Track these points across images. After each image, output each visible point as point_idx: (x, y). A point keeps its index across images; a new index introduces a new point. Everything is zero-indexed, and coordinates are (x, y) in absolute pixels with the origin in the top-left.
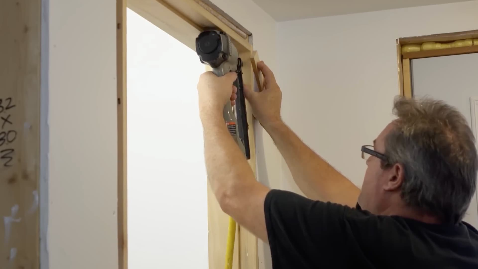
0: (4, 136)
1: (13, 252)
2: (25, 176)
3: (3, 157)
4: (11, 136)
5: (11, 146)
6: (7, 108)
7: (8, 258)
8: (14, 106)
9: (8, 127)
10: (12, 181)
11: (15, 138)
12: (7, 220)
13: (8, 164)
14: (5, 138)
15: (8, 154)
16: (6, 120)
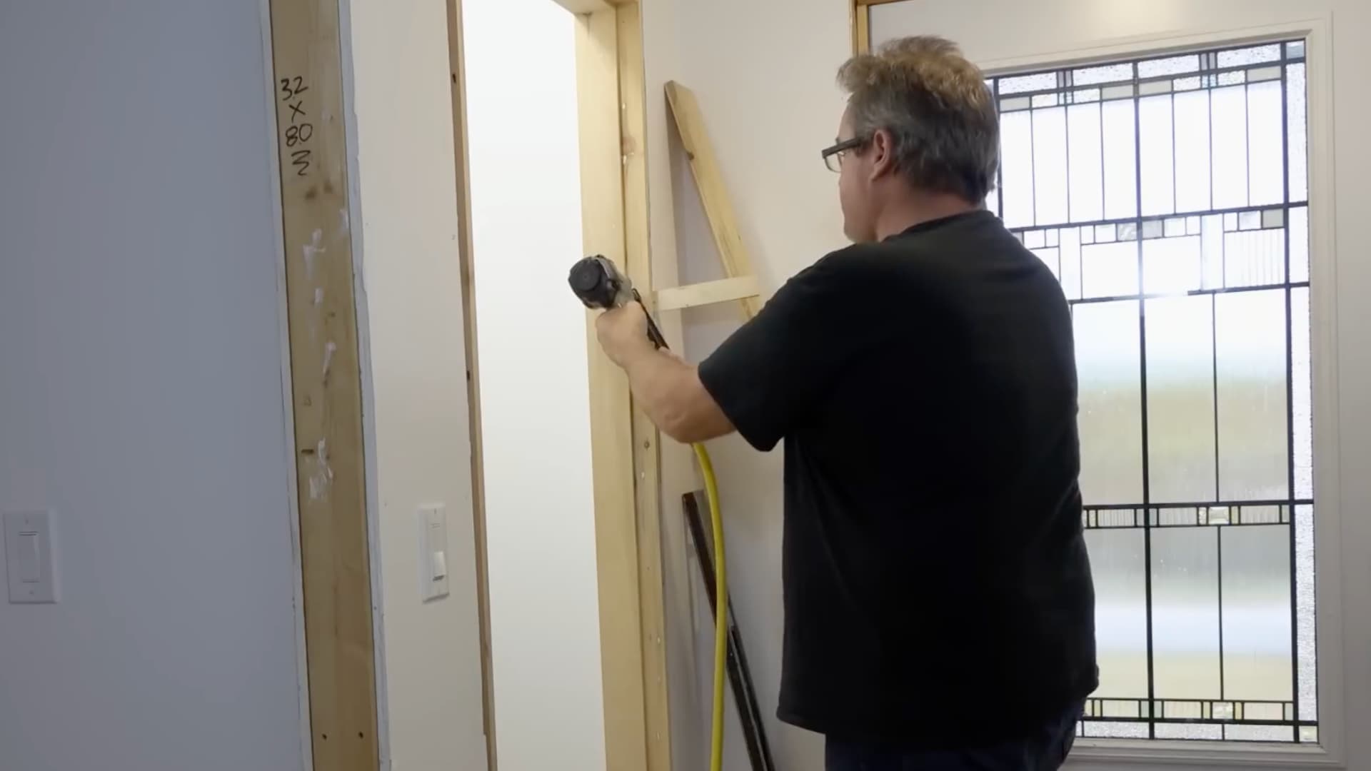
0: (296, 132)
1: (319, 294)
2: (328, 188)
3: (295, 163)
4: (305, 133)
5: (305, 146)
6: (297, 92)
7: (313, 302)
8: (306, 88)
9: (300, 118)
10: (311, 195)
11: (311, 134)
12: (308, 250)
13: (303, 172)
14: (297, 135)
15: (303, 157)
16: (297, 110)
